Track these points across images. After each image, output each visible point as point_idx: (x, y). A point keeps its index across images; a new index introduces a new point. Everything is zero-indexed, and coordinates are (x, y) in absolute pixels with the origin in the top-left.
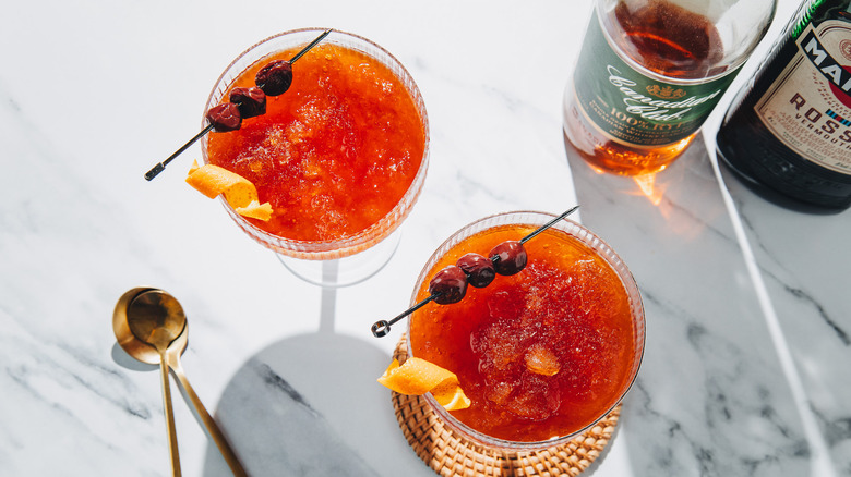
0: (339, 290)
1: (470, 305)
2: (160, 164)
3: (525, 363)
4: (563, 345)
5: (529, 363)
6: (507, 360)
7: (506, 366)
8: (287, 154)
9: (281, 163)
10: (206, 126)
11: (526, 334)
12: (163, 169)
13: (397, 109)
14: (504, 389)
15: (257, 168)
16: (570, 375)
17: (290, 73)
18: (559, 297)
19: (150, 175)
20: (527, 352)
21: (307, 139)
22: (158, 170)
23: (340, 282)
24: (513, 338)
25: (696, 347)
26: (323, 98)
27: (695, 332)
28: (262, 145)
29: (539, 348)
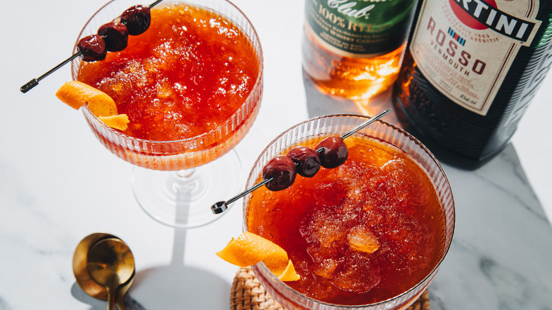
0: (189, 232)
1: (298, 197)
2: (34, 80)
3: (348, 241)
4: (381, 228)
5: (351, 242)
6: (332, 239)
7: (332, 244)
8: (144, 78)
9: (139, 85)
10: (76, 52)
11: (348, 216)
12: (37, 84)
13: (237, 50)
14: (330, 265)
15: (117, 88)
16: (388, 252)
17: (149, 15)
18: (376, 188)
19: (25, 89)
20: (348, 232)
21: (162, 70)
22: (33, 84)
23: (190, 225)
24: (337, 221)
25: (488, 276)
26: (177, 40)
27: (486, 264)
28: (124, 71)
29: (360, 229)
